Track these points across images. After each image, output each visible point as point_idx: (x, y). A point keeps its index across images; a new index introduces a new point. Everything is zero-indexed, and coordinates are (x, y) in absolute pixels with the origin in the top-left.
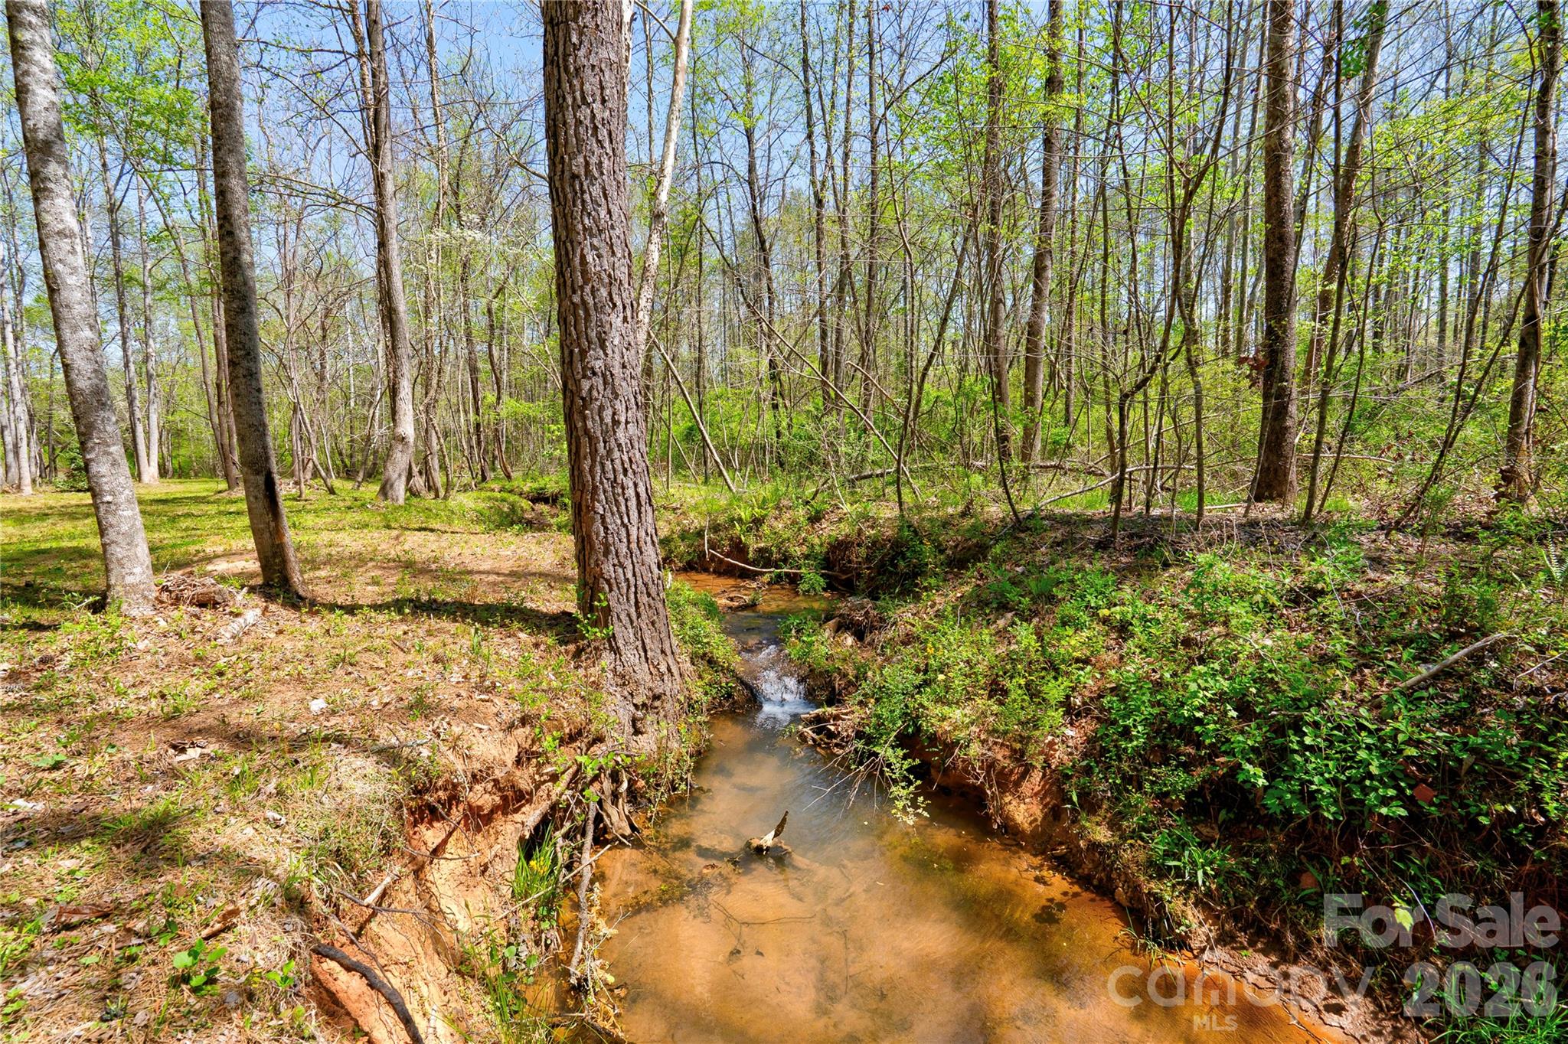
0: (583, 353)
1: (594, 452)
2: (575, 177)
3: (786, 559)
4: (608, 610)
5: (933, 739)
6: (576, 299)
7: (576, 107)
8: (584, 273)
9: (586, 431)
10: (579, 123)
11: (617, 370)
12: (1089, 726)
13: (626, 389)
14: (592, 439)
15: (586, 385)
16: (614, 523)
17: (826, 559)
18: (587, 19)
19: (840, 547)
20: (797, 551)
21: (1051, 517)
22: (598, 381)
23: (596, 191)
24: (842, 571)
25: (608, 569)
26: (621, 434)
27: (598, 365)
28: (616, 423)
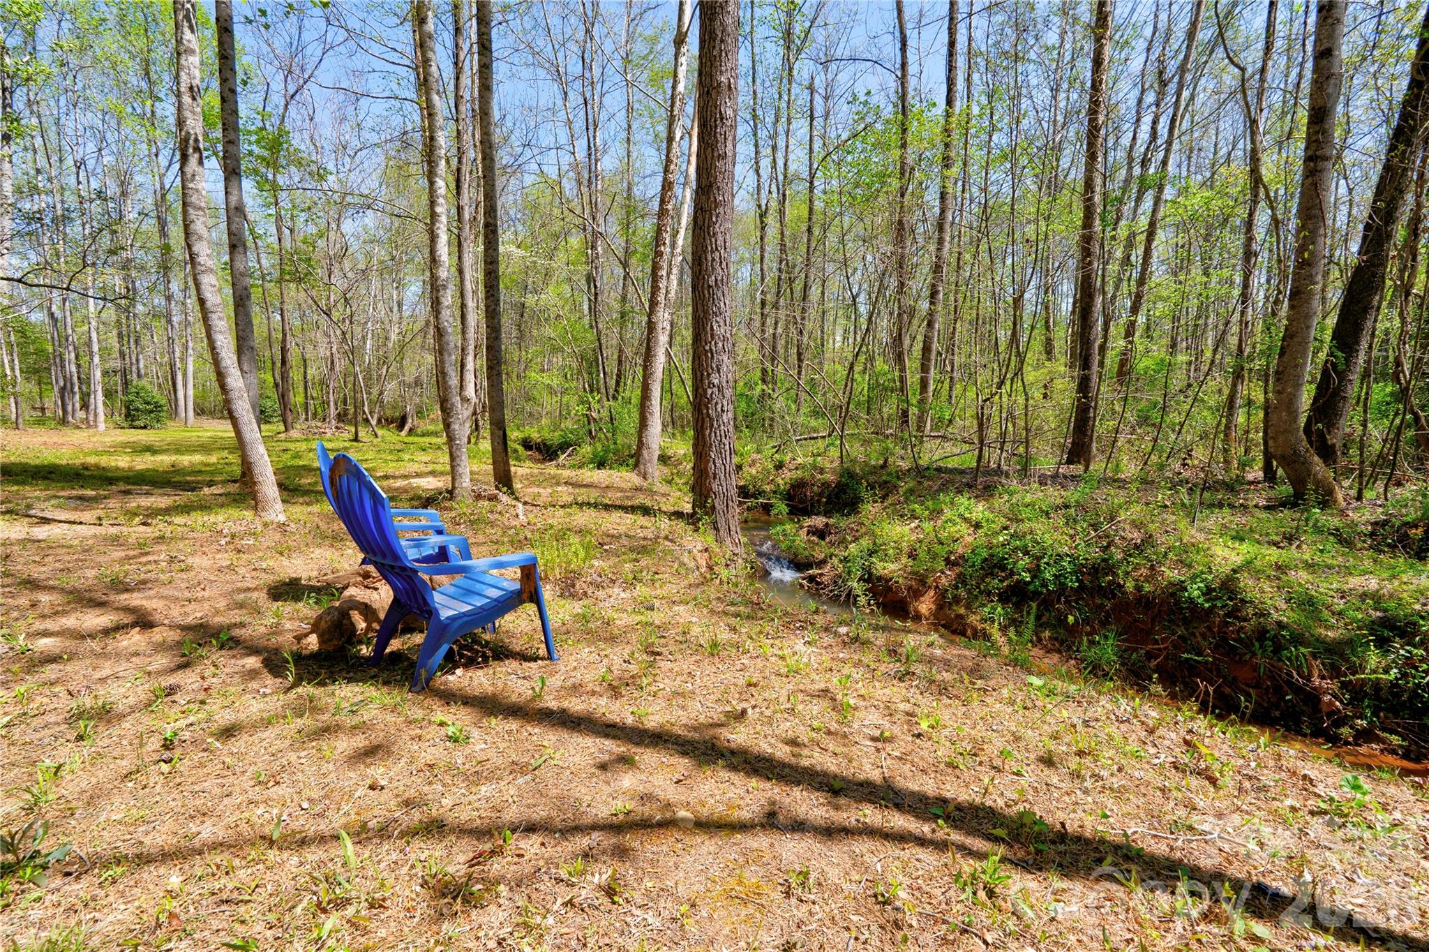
0: (709, 375)
1: (712, 425)
2: (710, 287)
3: (761, 493)
4: (713, 508)
5: (880, 578)
6: (707, 348)
7: (712, 252)
8: (712, 335)
9: (708, 415)
10: (713, 259)
11: (724, 384)
12: (957, 570)
13: (728, 393)
14: (711, 420)
15: (709, 391)
16: (718, 464)
17: (788, 493)
18: (721, 210)
19: (798, 485)
20: (767, 488)
21: (939, 470)
22: (716, 390)
23: (720, 294)
24: (800, 502)
25: (715, 487)
26: (724, 417)
27: (716, 381)
28: (723, 411)
